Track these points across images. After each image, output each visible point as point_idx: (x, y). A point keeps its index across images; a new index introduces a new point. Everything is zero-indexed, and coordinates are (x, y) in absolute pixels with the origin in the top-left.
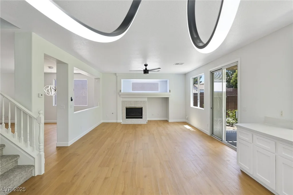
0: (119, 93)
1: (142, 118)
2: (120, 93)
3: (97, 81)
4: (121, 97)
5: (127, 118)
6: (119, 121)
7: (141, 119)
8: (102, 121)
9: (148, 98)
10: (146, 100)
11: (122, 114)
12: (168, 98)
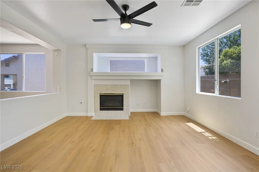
0: (89, 74)
1: (122, 109)
2: (91, 73)
3: (56, 54)
4: (92, 78)
5: (101, 109)
6: (89, 115)
7: (121, 111)
8: (66, 115)
9: (131, 80)
10: (129, 83)
11: (94, 104)
12: (160, 80)
